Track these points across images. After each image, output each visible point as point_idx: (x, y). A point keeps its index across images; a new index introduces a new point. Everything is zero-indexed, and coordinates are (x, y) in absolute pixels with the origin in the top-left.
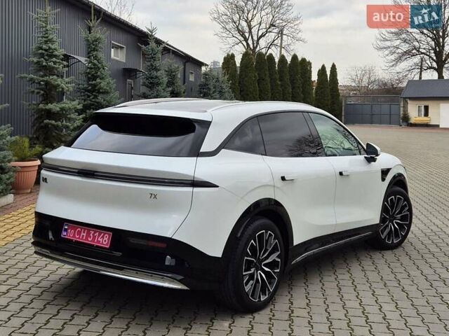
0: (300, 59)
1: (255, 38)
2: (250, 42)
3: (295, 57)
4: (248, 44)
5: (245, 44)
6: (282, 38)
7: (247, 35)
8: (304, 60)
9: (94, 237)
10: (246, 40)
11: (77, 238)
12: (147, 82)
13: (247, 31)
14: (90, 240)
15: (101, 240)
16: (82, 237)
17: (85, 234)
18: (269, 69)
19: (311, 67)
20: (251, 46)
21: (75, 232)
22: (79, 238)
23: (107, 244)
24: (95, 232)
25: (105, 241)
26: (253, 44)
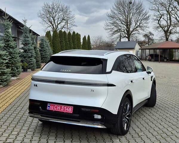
0: (76, 33)
1: (56, 24)
2: (54, 26)
3: (74, 32)
4: (53, 27)
5: (52, 27)
6: (67, 25)
7: (53, 23)
8: (77, 34)
9: (64, 109)
10: (53, 25)
11: (55, 109)
12: (24, 43)
13: (53, 21)
14: (62, 110)
15: (68, 110)
16: (58, 109)
17: (59, 108)
18: (64, 38)
19: (80, 37)
20: (55, 28)
21: (54, 107)
22: (56, 109)
23: (71, 112)
24: (64, 107)
25: (70, 110)
26: (56, 27)
